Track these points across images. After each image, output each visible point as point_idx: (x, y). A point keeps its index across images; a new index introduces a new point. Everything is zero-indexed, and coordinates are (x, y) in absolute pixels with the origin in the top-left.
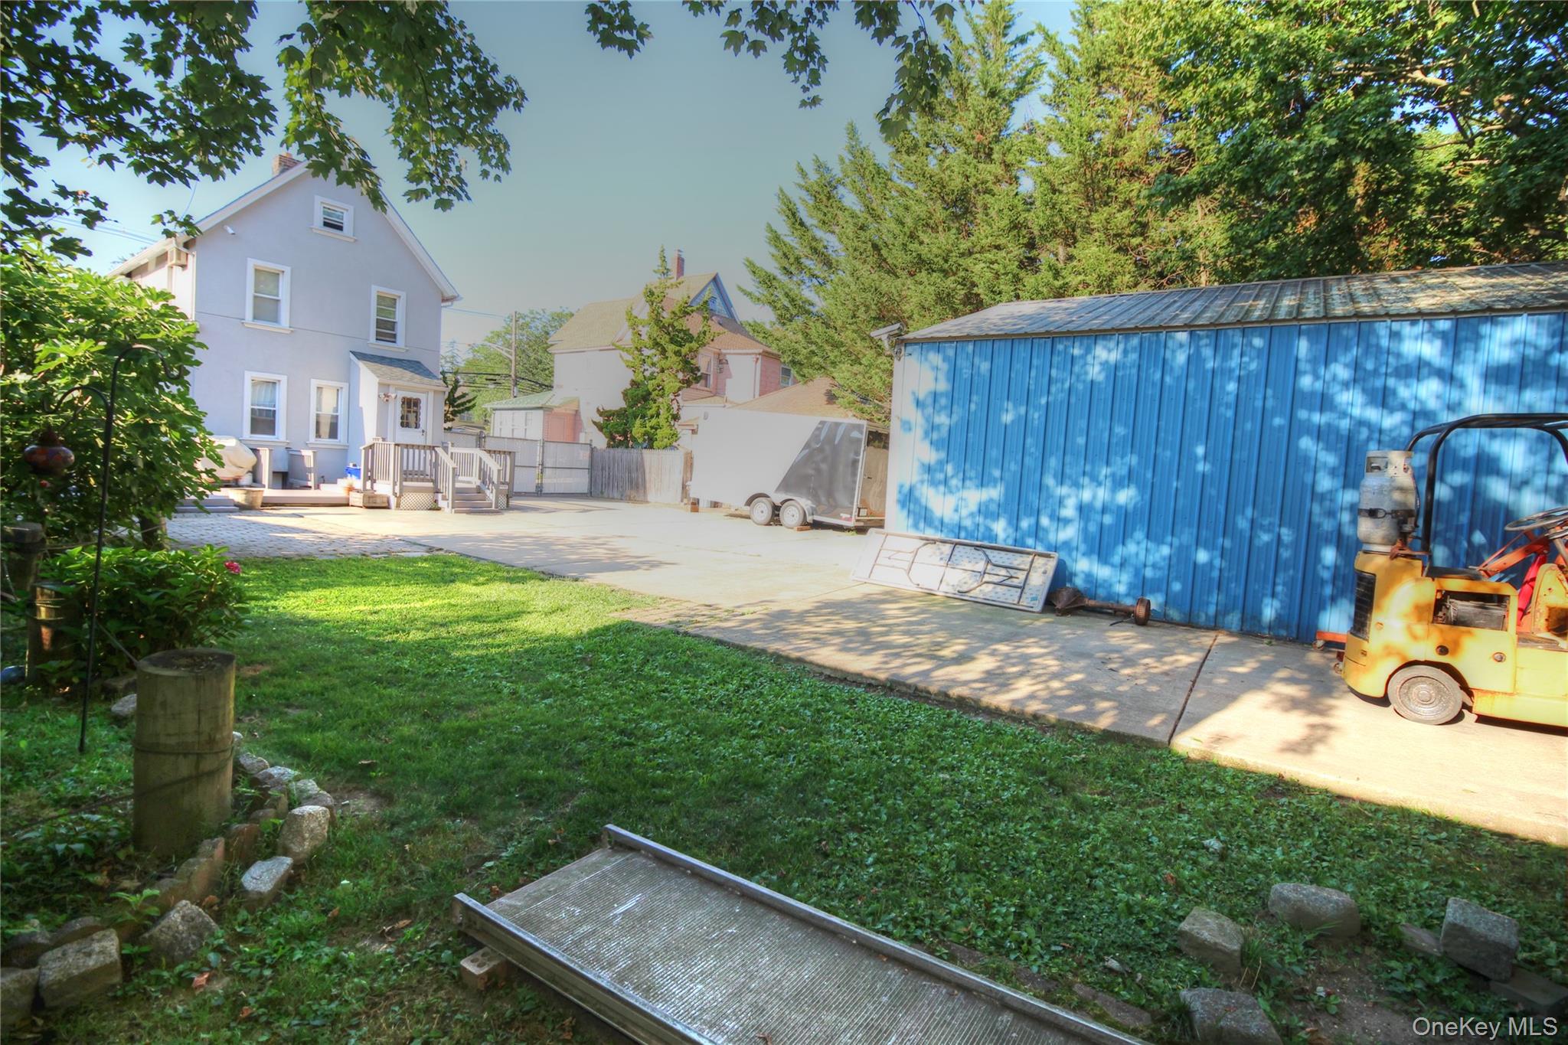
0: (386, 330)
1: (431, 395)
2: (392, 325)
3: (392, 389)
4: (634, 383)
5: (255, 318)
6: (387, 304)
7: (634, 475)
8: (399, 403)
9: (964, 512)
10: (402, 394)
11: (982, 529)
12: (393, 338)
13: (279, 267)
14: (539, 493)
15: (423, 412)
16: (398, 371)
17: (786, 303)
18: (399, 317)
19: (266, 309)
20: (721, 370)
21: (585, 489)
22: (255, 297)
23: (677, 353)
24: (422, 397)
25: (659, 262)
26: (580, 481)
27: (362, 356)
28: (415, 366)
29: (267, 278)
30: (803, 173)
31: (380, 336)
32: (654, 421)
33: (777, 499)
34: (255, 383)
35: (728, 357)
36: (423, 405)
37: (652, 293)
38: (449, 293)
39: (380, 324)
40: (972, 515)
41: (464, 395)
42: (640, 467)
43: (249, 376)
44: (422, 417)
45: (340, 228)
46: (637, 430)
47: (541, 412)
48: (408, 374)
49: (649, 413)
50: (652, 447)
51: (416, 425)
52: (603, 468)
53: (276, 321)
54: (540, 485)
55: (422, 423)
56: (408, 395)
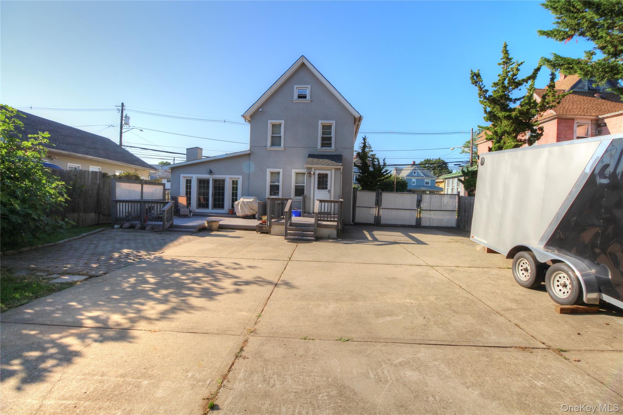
0: (326, 141)
2: (330, 139)
3: (313, 171)
5: (271, 145)
6: (327, 129)
8: (317, 177)
10: (317, 172)
12: (330, 145)
13: (279, 121)
14: (419, 226)
15: (329, 180)
18: (333, 135)
19: (276, 141)
21: (453, 223)
22: (272, 137)
24: (328, 172)
25: (502, 55)
26: (453, 219)
28: (337, 158)
29: (276, 127)
31: (323, 145)
34: (271, 174)
36: (329, 177)
38: (357, 116)
39: (323, 139)
41: (386, 171)
43: (269, 171)
44: (329, 183)
45: (305, 97)
48: (330, 162)
51: (326, 188)
52: (465, 211)
53: (280, 145)
54: (419, 220)
55: (329, 186)
56: (322, 172)
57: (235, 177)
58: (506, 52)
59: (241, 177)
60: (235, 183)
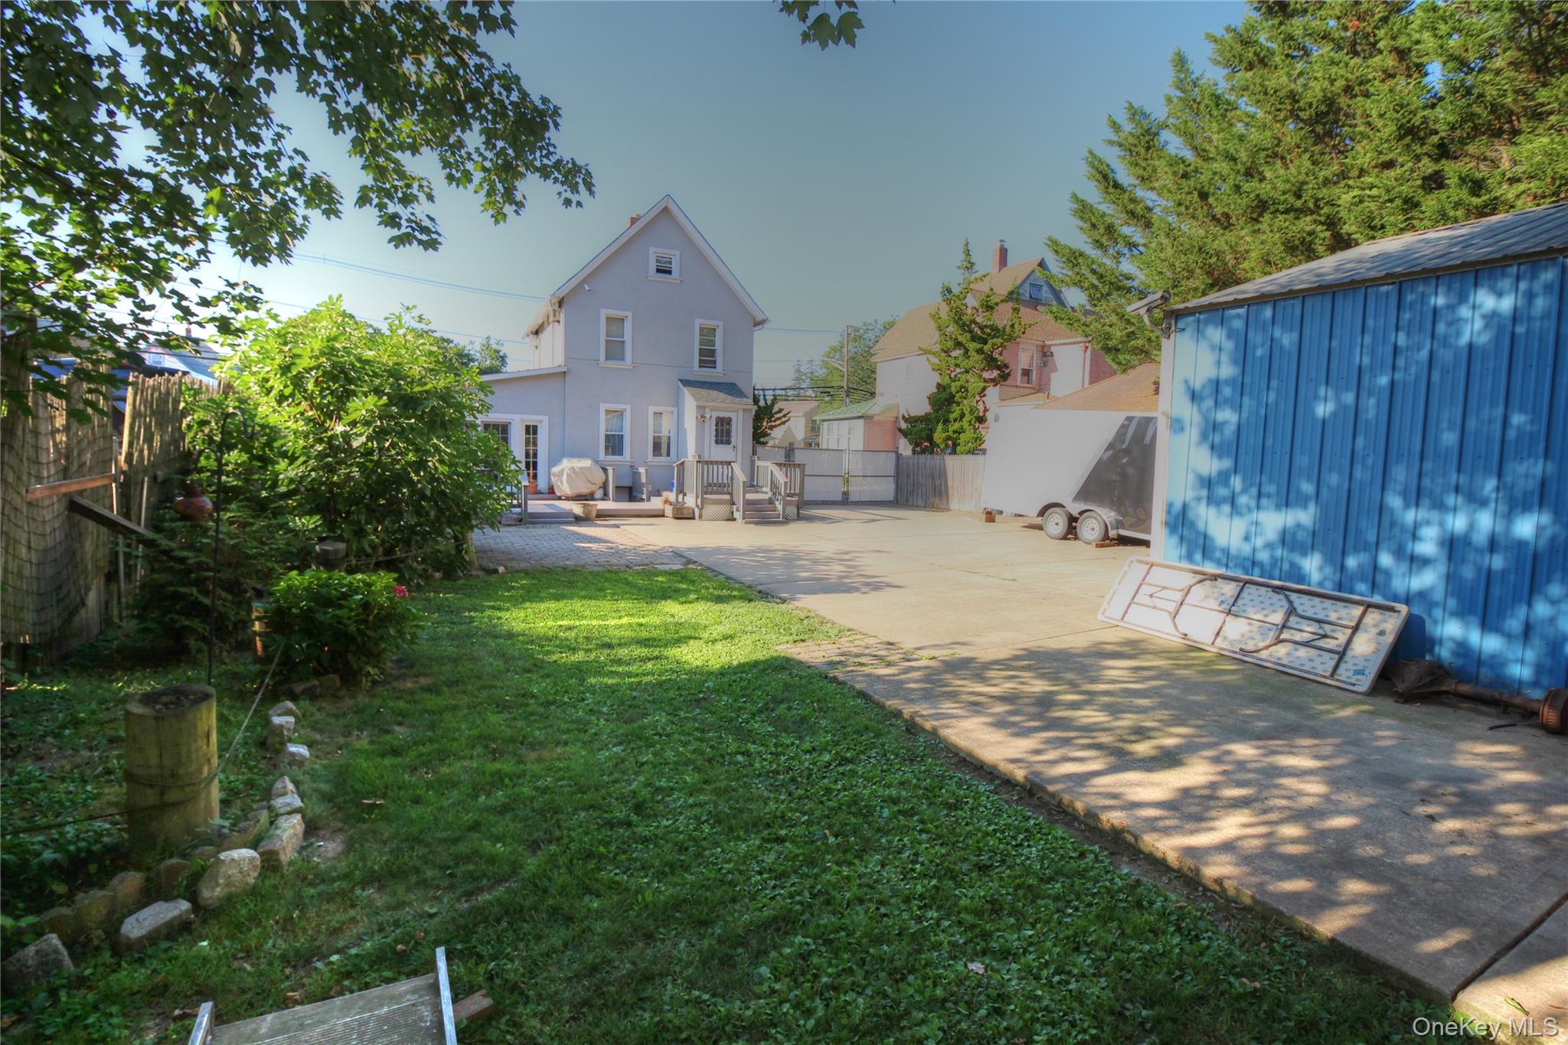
0: (707, 358)
1: (741, 413)
2: (712, 353)
3: (708, 410)
4: (939, 386)
5: (608, 358)
6: (708, 333)
7: (937, 482)
8: (714, 422)
9: (1259, 542)
10: (716, 414)
11: (1286, 566)
12: (713, 364)
13: (625, 313)
14: (845, 502)
15: (733, 429)
16: (714, 393)
17: (1096, 282)
18: (719, 346)
19: (614, 351)
20: (1045, 364)
21: (891, 496)
22: (607, 341)
23: (980, 351)
24: (734, 416)
25: (963, 257)
26: (886, 489)
27: (687, 383)
28: (731, 389)
29: (615, 322)
30: (1116, 126)
31: (703, 364)
32: (956, 426)
33: (1075, 509)
34: (608, 412)
35: (1053, 349)
36: (733, 423)
37: (949, 291)
38: (759, 318)
39: (702, 352)
40: (1269, 546)
41: (781, 410)
42: (942, 474)
43: (603, 407)
44: (733, 434)
45: (669, 272)
46: (939, 436)
47: (862, 421)
48: (722, 396)
49: (952, 416)
50: (954, 452)
51: (728, 442)
52: (908, 476)
53: (623, 359)
54: (846, 494)
55: (733, 439)
56: (722, 414)
57: (532, 419)
58: (968, 253)
59: (546, 418)
60: (531, 430)
